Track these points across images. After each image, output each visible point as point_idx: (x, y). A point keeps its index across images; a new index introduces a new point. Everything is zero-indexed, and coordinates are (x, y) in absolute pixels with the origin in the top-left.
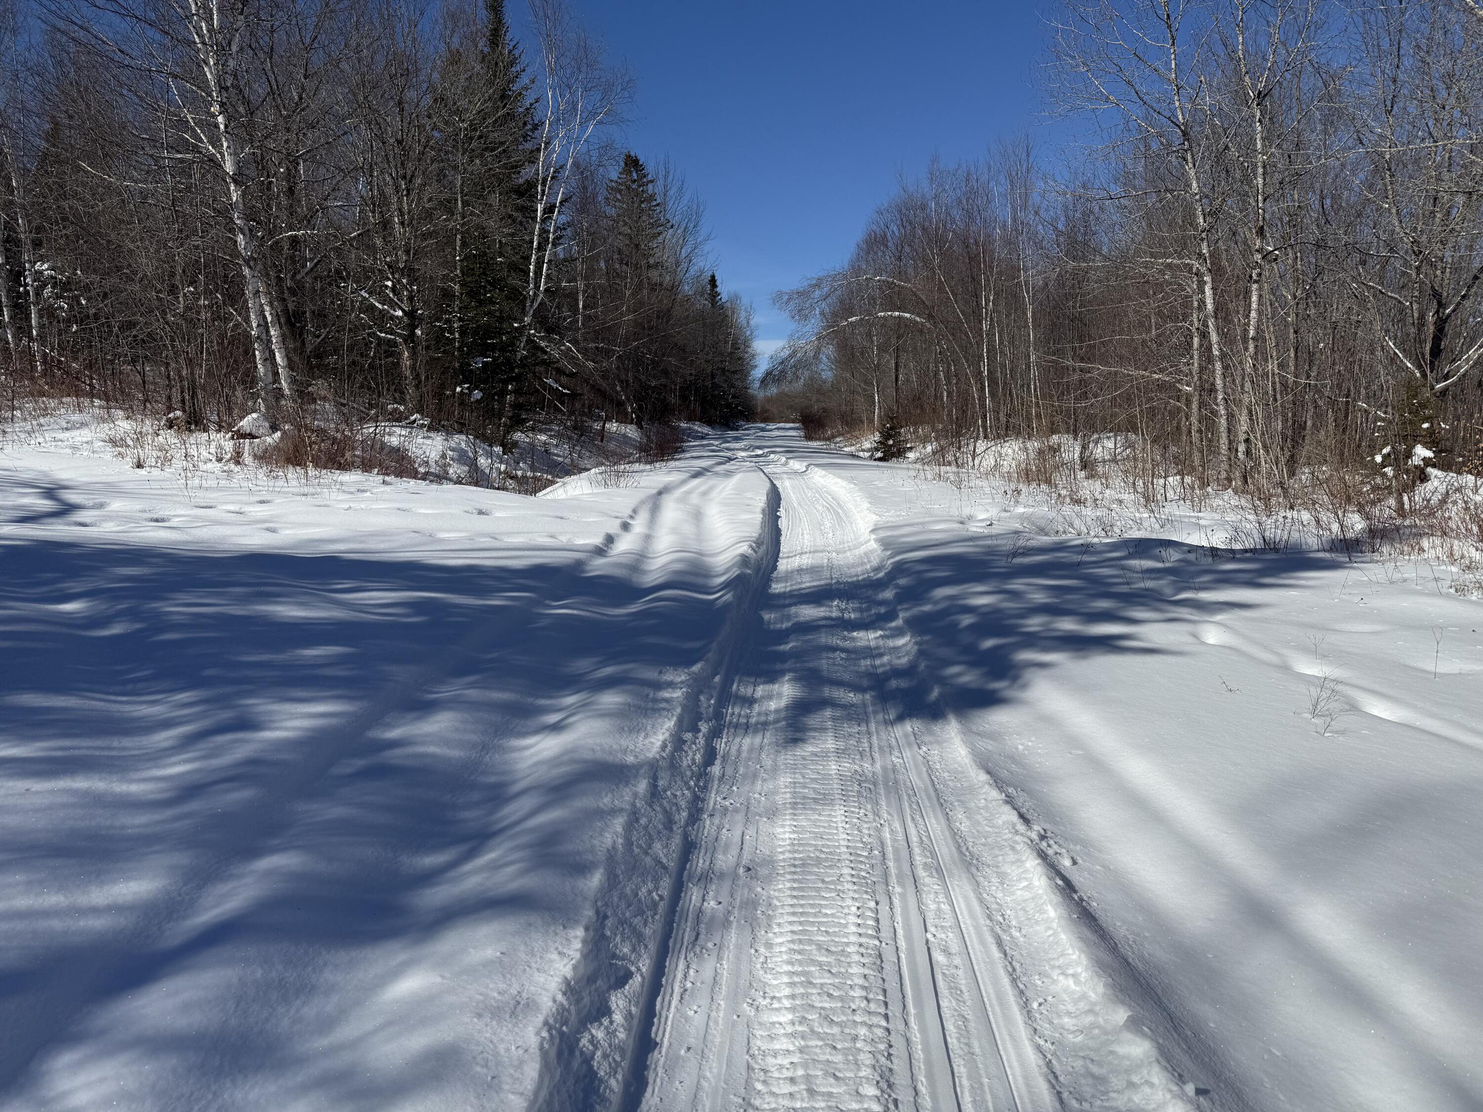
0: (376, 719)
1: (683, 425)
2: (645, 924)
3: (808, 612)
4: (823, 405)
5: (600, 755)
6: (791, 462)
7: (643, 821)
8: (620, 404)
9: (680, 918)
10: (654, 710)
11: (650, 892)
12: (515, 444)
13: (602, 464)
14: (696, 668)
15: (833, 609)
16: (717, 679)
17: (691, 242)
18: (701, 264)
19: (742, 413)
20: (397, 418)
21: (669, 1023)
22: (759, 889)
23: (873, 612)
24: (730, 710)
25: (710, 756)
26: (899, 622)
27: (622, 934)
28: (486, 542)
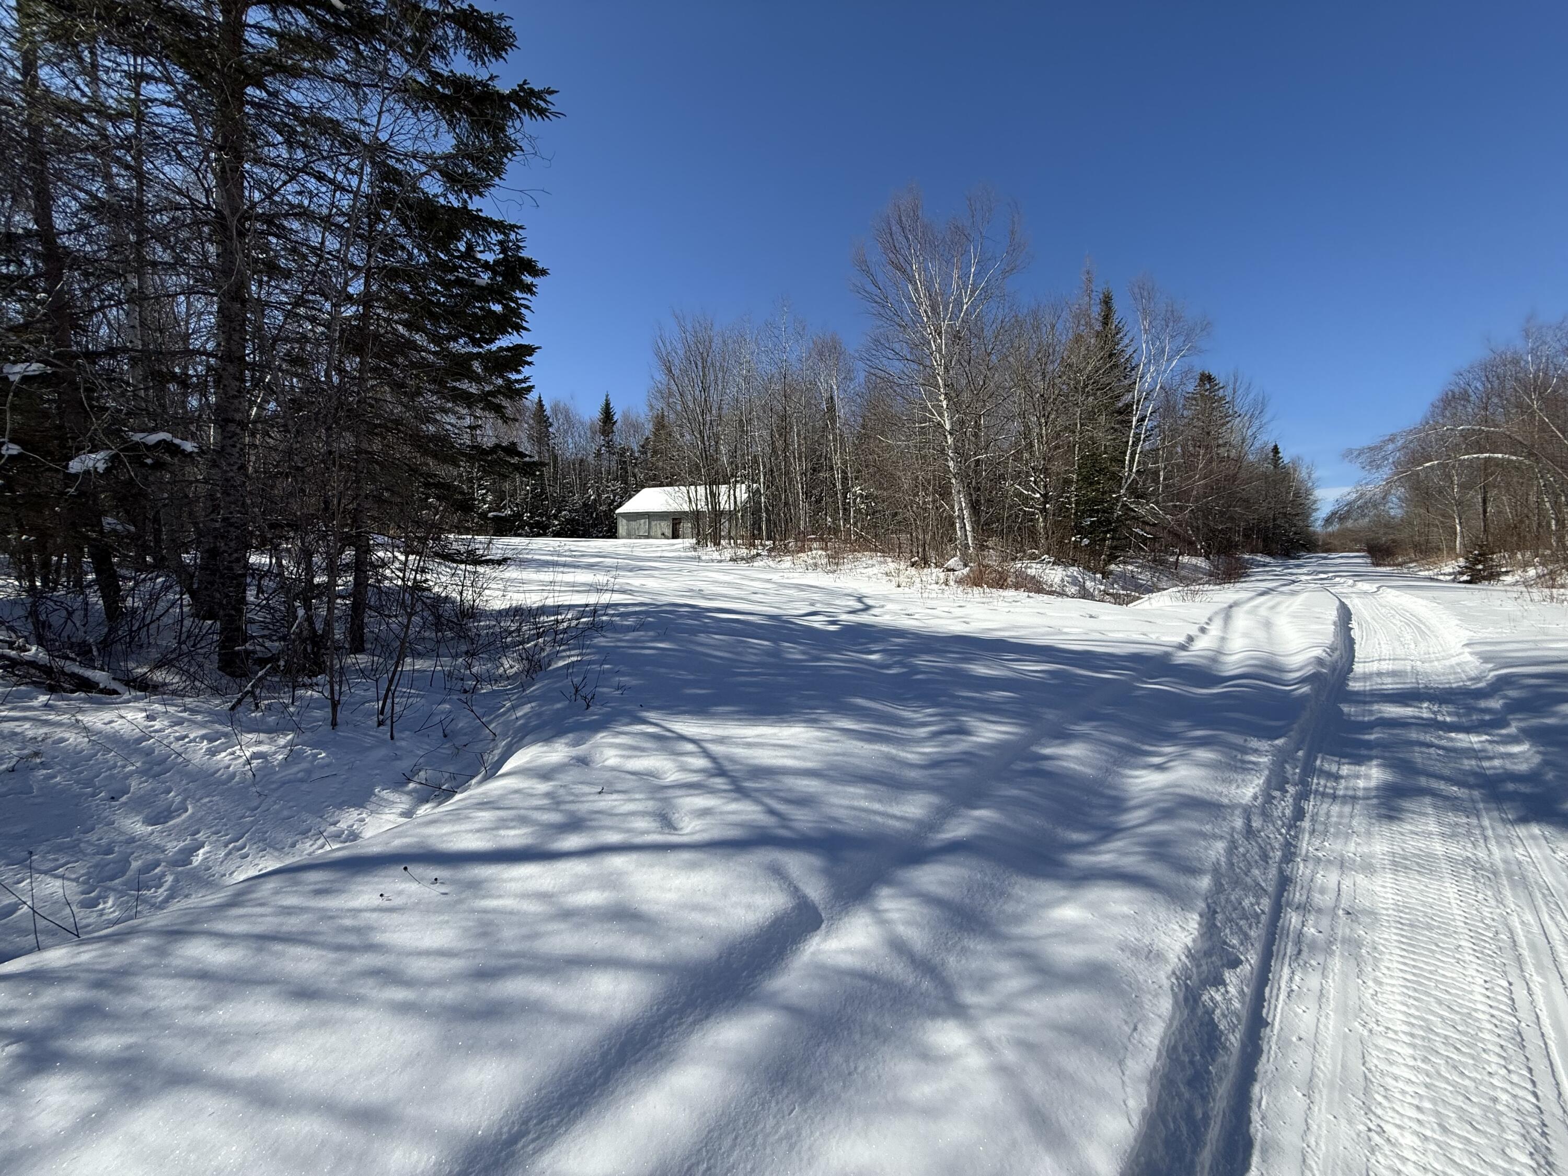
0: (1037, 740)
1: (1246, 556)
2: (1250, 927)
3: (1393, 711)
4: (1392, 536)
5: (1197, 793)
6: (1359, 584)
7: (1241, 850)
8: (1192, 544)
9: (1282, 933)
10: (1244, 769)
11: (1252, 905)
12: (1111, 573)
13: (1177, 585)
14: (1279, 742)
15: (1424, 711)
16: (1300, 753)
17: (1257, 423)
18: (1266, 439)
19: (1303, 545)
20: (1033, 558)
21: (1279, 1010)
22: (1362, 933)
23: (1474, 717)
24: (1315, 781)
25: (1299, 814)
26: (1512, 730)
27: (1231, 929)
28: (1098, 636)
